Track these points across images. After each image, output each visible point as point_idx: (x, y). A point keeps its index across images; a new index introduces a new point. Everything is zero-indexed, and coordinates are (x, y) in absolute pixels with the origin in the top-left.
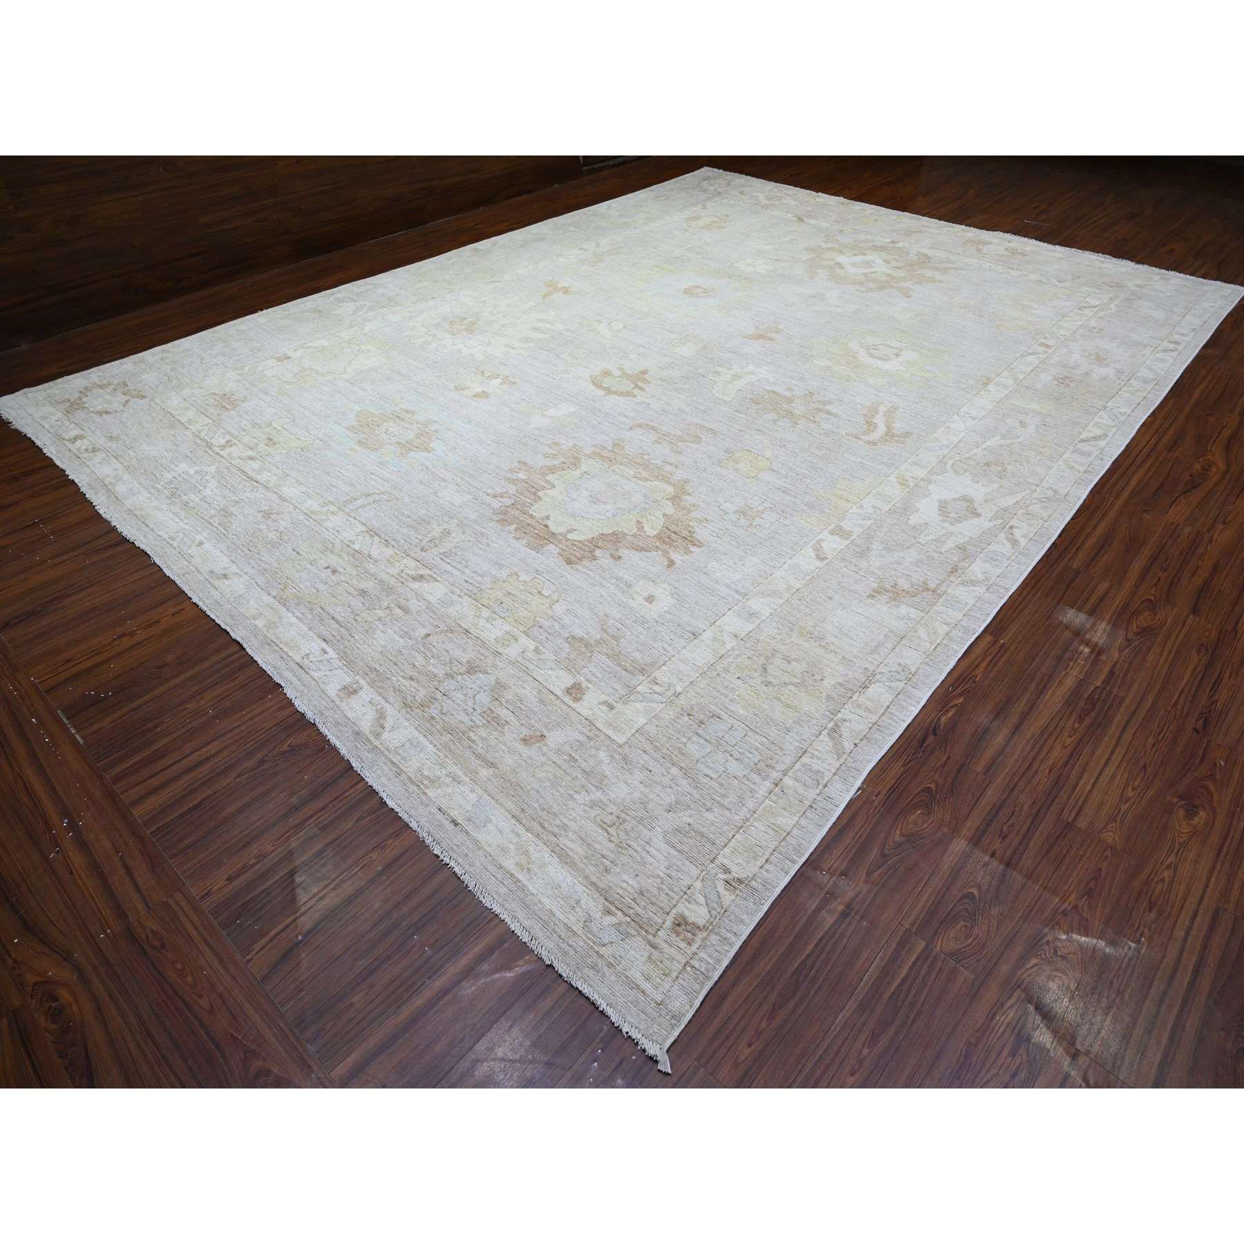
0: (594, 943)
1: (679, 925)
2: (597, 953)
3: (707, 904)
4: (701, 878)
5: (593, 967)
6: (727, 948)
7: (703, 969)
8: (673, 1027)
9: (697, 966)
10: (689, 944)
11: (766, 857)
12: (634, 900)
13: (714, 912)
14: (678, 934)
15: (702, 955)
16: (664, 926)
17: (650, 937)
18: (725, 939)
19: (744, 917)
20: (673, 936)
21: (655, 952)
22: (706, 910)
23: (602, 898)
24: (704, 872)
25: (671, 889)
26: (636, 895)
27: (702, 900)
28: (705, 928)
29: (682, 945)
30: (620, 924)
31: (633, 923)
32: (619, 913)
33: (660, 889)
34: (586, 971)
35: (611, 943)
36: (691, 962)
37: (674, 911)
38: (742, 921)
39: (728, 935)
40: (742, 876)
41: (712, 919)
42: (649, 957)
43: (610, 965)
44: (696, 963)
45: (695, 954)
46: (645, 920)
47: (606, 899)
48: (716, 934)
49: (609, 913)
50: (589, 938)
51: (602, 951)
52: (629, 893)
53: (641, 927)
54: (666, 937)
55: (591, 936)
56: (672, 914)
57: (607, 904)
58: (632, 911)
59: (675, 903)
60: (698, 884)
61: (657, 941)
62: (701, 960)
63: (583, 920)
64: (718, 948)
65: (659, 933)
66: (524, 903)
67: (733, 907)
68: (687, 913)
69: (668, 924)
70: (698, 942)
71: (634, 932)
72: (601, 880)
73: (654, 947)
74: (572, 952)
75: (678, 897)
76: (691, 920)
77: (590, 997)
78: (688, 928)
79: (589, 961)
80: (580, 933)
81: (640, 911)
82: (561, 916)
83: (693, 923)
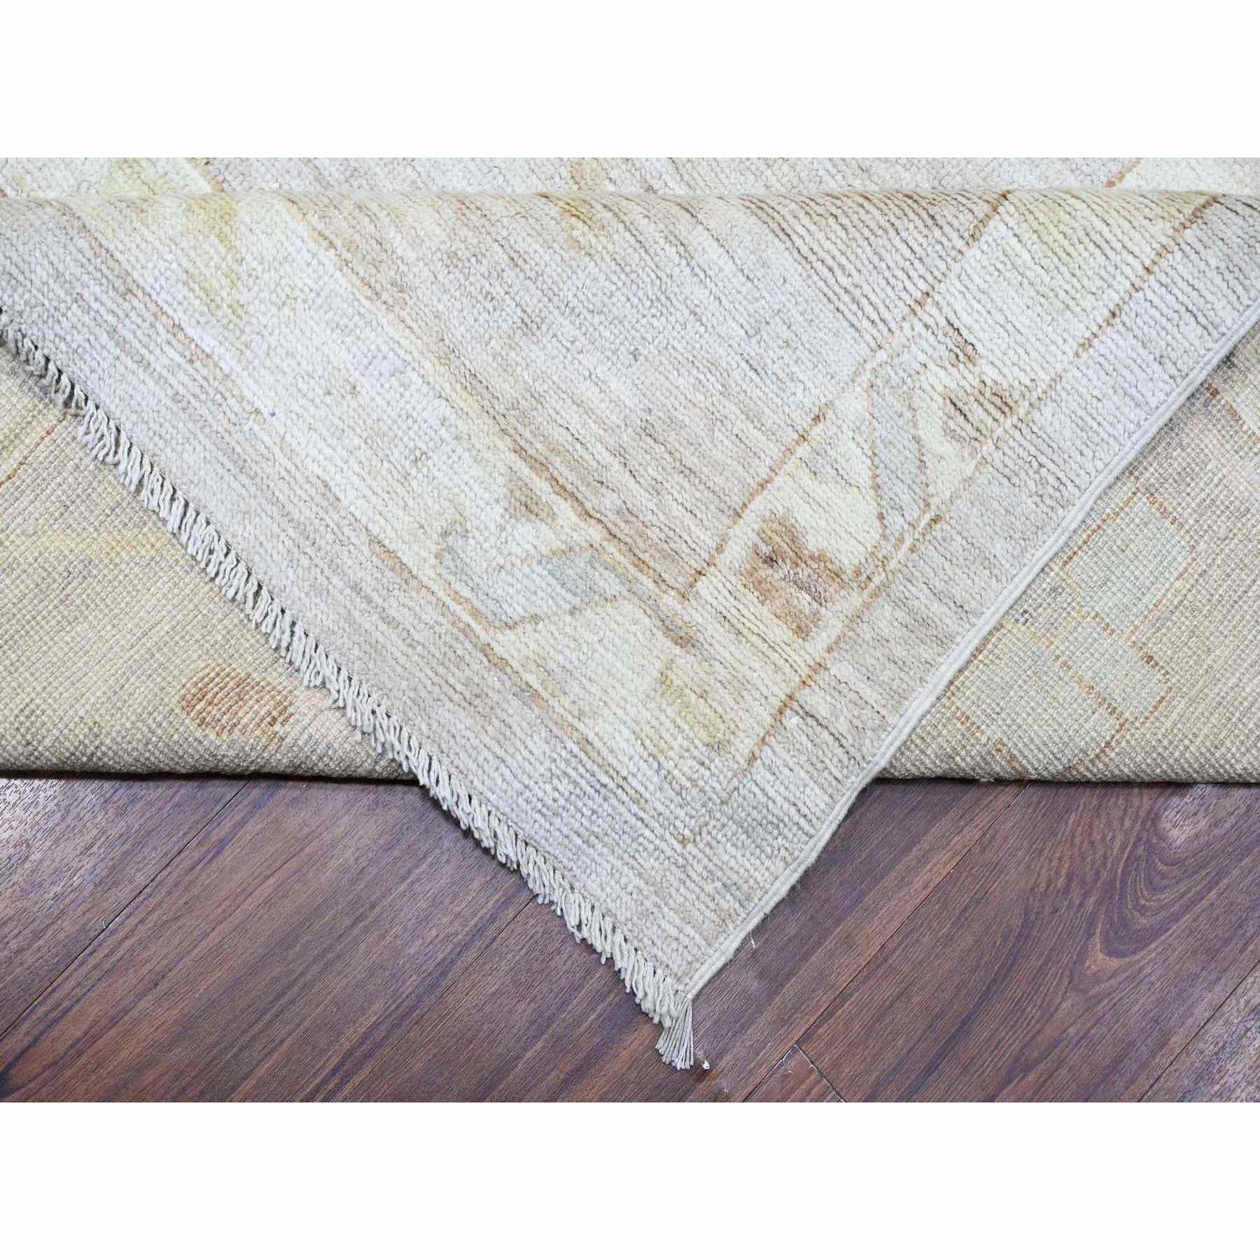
0: (476, 613)
1: (770, 561)
2: (486, 650)
3: (877, 487)
4: (866, 376)
5: (472, 701)
6: (926, 653)
7: (842, 726)
8: (725, 919)
9: (823, 711)
10: (802, 631)
11: (1111, 298)
12: (620, 453)
13: (896, 521)
14: (765, 593)
15: (841, 669)
16: (724, 559)
17: (670, 601)
18: (925, 622)
19: (998, 547)
20: (752, 598)
21: (685, 661)
22: (870, 510)
23: (504, 444)
24: (882, 356)
25: (753, 417)
26: (627, 437)
27: (859, 468)
28: (861, 578)
29: (780, 632)
30: (569, 551)
31: (611, 548)
32: (566, 511)
33: (715, 419)
34: (445, 713)
35: (536, 619)
36: (804, 695)
37: (758, 505)
38: (988, 562)
39: (936, 607)
40: (1010, 378)
41: (887, 547)
42: (664, 680)
43: (528, 694)
44: (817, 701)
45: (820, 666)
46: (654, 534)
47: (520, 451)
48: (897, 604)
49: (528, 507)
50: (457, 596)
51: (506, 644)
52: (602, 423)
53: (641, 564)
54: (725, 603)
55: (466, 592)
56: (751, 519)
57: (524, 469)
58: (609, 501)
59: (764, 472)
60: (853, 405)
61: (695, 616)
62: (838, 687)
63: (438, 526)
64: (900, 652)
65: (702, 585)
66: (230, 452)
67: (962, 505)
68: (803, 516)
69: (737, 552)
70: (832, 626)
71: (611, 585)
72: (505, 368)
73: (685, 640)
74: (397, 646)
75: (775, 451)
76: (813, 543)
77: (458, 813)
78: (804, 573)
79: (457, 677)
80: (426, 574)
81: (640, 497)
82: (359, 509)
83: (820, 558)
